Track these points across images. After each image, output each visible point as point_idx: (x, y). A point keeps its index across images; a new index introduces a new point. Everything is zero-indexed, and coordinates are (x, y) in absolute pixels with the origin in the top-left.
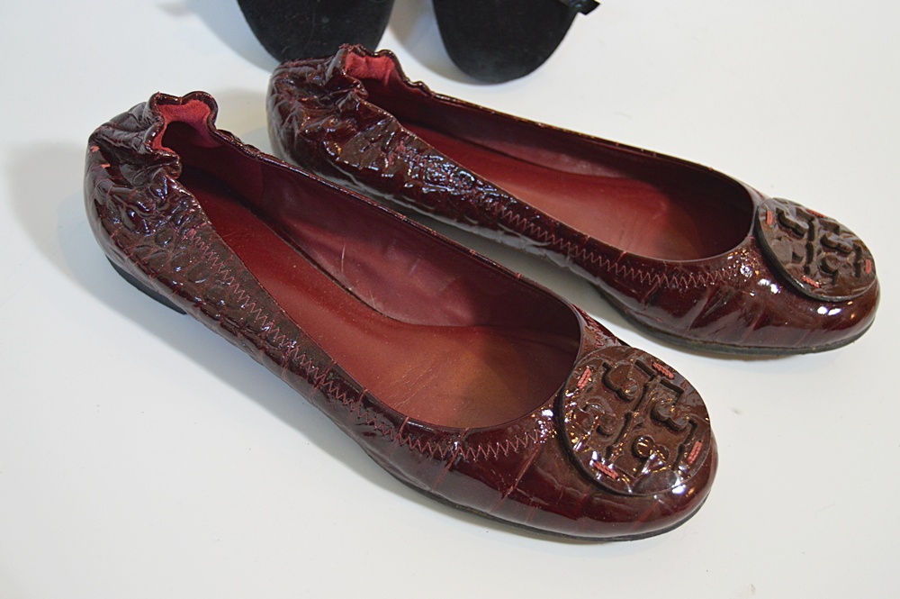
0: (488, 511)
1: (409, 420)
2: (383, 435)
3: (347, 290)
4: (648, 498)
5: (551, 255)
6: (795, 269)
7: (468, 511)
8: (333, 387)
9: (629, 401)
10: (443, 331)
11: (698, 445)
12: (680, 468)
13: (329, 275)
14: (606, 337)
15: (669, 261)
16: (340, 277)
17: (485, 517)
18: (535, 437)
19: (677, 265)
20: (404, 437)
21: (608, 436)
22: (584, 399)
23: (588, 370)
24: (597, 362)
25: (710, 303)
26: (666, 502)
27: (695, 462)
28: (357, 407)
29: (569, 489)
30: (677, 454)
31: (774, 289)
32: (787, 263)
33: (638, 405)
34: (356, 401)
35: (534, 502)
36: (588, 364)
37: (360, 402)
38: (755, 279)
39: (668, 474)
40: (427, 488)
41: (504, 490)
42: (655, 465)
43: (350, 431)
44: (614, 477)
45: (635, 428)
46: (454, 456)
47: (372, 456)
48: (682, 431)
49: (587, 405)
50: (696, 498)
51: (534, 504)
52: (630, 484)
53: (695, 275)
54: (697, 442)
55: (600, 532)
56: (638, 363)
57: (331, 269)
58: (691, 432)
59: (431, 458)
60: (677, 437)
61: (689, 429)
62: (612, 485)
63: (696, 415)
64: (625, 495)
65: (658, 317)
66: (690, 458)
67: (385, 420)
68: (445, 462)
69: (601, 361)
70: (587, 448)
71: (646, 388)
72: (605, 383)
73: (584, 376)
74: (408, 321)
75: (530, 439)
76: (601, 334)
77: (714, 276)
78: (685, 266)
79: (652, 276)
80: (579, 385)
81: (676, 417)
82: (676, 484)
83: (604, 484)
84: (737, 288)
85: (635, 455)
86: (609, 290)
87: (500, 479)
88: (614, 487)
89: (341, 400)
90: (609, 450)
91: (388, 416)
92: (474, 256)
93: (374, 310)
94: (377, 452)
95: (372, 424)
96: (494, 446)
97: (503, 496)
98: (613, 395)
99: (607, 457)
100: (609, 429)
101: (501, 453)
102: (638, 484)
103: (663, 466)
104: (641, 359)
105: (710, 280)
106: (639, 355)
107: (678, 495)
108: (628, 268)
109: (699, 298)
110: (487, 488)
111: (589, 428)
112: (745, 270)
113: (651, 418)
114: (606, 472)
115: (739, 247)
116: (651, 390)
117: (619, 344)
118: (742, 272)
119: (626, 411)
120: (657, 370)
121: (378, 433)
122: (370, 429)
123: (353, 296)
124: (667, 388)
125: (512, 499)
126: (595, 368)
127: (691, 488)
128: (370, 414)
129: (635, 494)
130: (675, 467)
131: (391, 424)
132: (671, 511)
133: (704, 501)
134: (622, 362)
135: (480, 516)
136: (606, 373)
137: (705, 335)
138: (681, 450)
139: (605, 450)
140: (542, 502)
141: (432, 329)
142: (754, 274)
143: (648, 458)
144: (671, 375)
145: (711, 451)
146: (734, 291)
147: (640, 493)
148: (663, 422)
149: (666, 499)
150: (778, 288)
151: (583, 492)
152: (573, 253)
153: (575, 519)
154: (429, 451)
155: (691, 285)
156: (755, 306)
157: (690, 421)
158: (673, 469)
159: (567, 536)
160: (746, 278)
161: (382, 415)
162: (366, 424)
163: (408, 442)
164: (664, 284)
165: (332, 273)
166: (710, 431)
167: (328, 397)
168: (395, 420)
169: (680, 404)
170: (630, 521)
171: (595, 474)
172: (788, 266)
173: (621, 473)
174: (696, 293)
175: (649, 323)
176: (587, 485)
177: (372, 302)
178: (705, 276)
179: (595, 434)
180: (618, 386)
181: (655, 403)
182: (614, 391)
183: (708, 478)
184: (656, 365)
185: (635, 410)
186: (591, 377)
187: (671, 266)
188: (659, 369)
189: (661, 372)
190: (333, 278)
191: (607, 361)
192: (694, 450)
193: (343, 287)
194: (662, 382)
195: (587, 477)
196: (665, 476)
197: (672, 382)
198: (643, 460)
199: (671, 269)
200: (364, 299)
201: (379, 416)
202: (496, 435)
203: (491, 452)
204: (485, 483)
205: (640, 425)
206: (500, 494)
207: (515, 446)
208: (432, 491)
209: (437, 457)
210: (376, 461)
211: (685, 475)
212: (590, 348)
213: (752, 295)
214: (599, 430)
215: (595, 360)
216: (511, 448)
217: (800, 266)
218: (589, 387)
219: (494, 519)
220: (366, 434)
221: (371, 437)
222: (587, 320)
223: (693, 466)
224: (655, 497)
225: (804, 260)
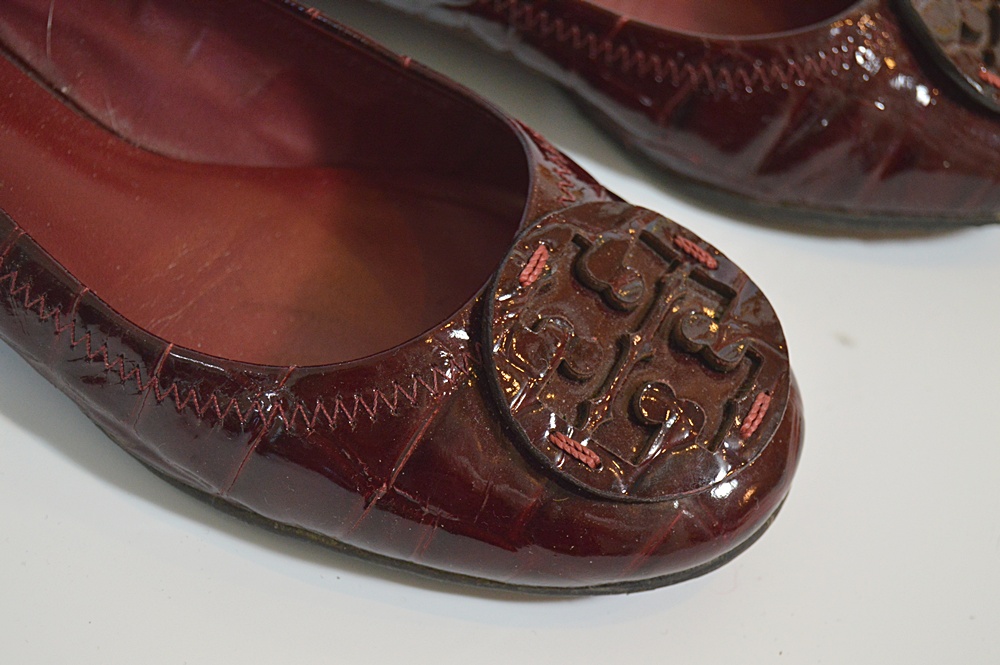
0: (337, 535)
1: (174, 350)
2: (123, 382)
3: (58, 91)
4: (661, 507)
5: (479, 27)
6: (966, 55)
7: (299, 537)
8: (18, 284)
9: (625, 312)
10: (256, 176)
11: (763, 401)
12: (726, 445)
13: (21, 60)
14: (580, 184)
15: (715, 37)
16: (45, 66)
17: (334, 548)
18: (432, 384)
19: (729, 44)
20: (164, 384)
21: (581, 382)
22: (534, 308)
23: (541, 249)
24: (560, 235)
25: (795, 124)
26: (698, 515)
27: (756, 433)
28: (68, 324)
29: (502, 488)
30: (721, 419)
31: (923, 95)
32: (950, 41)
33: (642, 322)
34: (65, 311)
35: (430, 516)
36: (543, 237)
37: (73, 314)
38: (885, 74)
39: (701, 458)
40: (214, 490)
41: (367, 491)
42: (676, 439)
43: (54, 374)
44: (591, 463)
45: (636, 366)
46: (266, 423)
47: (103, 425)
48: (732, 372)
49: (539, 321)
50: (758, 507)
51: (429, 520)
52: (625, 477)
53: (766, 67)
54: (762, 395)
55: (565, 576)
56: (645, 237)
57: (25, 49)
58: (751, 375)
59: (219, 428)
60: (723, 385)
61: (746, 368)
62: (587, 481)
63: (758, 341)
64: (612, 501)
65: (690, 152)
66: (747, 425)
67: (127, 352)
68: (247, 436)
69: (568, 231)
70: (538, 404)
71: (660, 288)
72: (577, 275)
73: (534, 260)
74: (183, 155)
75: (421, 388)
76: (572, 178)
77: (802, 66)
78: (747, 47)
79: (680, 66)
80: (523, 278)
81: (719, 345)
82: (718, 479)
83: (572, 478)
84: (848, 91)
85: (635, 418)
86: (594, 98)
87: (361, 470)
88: (591, 484)
89: (35, 309)
90: (583, 410)
91: (131, 342)
92: (316, 21)
93: (113, 132)
94: (111, 416)
95: (99, 358)
96: (349, 403)
97: (367, 504)
98: (593, 301)
99: (579, 424)
100: (582, 368)
101: (363, 417)
102: (641, 477)
103: (691, 440)
104: (653, 228)
105: (796, 76)
106: (647, 221)
107: (723, 500)
108: (632, 52)
109: (774, 111)
110: (335, 486)
111: (541, 366)
112: (865, 56)
113: (669, 346)
114: (576, 454)
115: (854, 10)
116: (670, 291)
117: (608, 199)
118: (860, 59)
119: (619, 333)
120: (683, 251)
121: (111, 376)
122: (95, 368)
123: (69, 105)
124: (702, 288)
125: (386, 509)
126: (555, 244)
127: (749, 487)
128: (94, 339)
129: (634, 497)
130: (715, 443)
131: (137, 359)
132: (708, 532)
133: (776, 513)
134: (610, 235)
135: (324, 545)
136: (580, 255)
137: (784, 188)
138: (729, 410)
139: (574, 409)
140: (446, 515)
141: (231, 172)
142: (884, 65)
143: (659, 426)
144: (711, 262)
145: (789, 413)
146: (843, 99)
147: (644, 495)
148: (693, 354)
149: (697, 509)
150: (930, 94)
151: (530, 492)
152: (522, 20)
153: (514, 550)
154: (214, 414)
155: (757, 85)
156: (884, 130)
157: (749, 354)
158: (711, 448)
159: (500, 584)
160: (867, 73)
161: (119, 339)
162: (88, 359)
163: (173, 398)
164: (704, 84)
165: (28, 58)
166: (788, 372)
167: (8, 305)
168: (146, 350)
169: (729, 317)
170: (626, 553)
171: (553, 458)
172: (953, 49)
173: (607, 456)
174: (767, 104)
175: (674, 163)
176: (538, 480)
177: (110, 116)
178: (786, 67)
179: (555, 378)
180: (604, 282)
181: (678, 316)
182: (595, 291)
183: (783, 467)
184: (681, 241)
185: (636, 330)
186: (547, 262)
187: (717, 47)
188: (688, 250)
189: (691, 255)
190: (28, 67)
191: (582, 232)
192: (754, 411)
193: (50, 85)
194: (693, 275)
195: (538, 466)
196: (695, 462)
197: (712, 275)
198: (651, 430)
199: (718, 54)
200: (93, 110)
201: (114, 345)
202: (353, 379)
203: (342, 414)
204: (330, 477)
205: (646, 361)
206: (362, 500)
207: (392, 402)
208: (225, 496)
209: (232, 426)
210: (110, 437)
211: (734, 459)
212: (547, 206)
213: (880, 106)
214: (563, 370)
215: (557, 230)
216: (382, 404)
217: (976, 51)
218: (543, 282)
219: (351, 551)
220: (89, 380)
221: (97, 386)
222: (543, 150)
223: (751, 443)
224: (676, 504)
225: (984, 40)
